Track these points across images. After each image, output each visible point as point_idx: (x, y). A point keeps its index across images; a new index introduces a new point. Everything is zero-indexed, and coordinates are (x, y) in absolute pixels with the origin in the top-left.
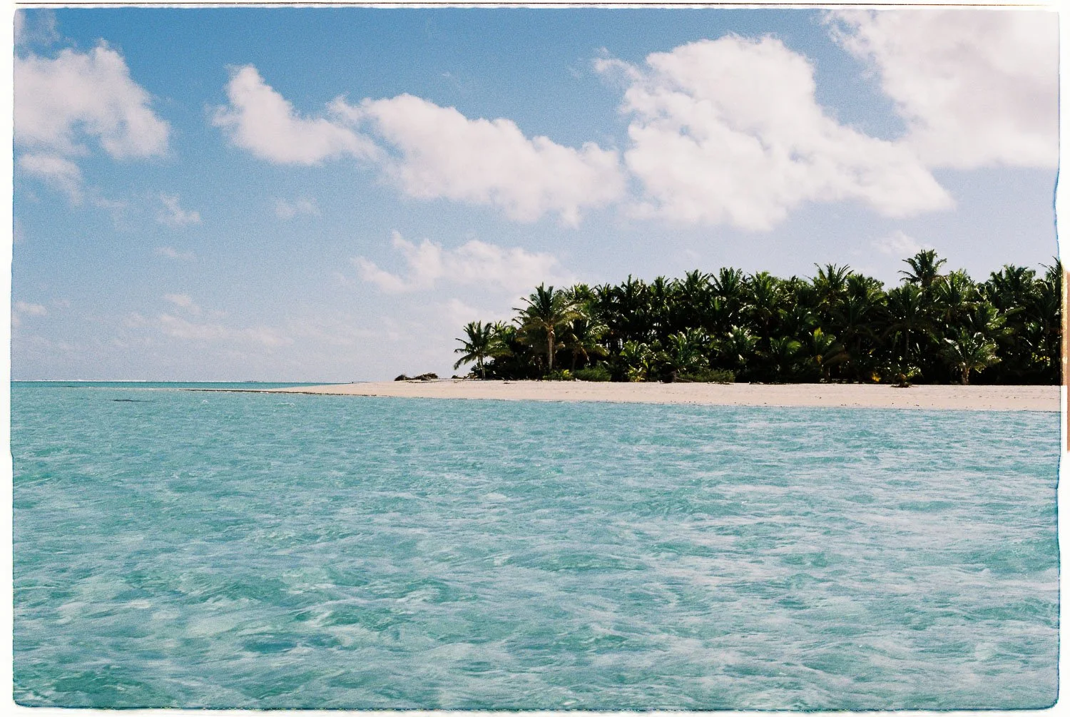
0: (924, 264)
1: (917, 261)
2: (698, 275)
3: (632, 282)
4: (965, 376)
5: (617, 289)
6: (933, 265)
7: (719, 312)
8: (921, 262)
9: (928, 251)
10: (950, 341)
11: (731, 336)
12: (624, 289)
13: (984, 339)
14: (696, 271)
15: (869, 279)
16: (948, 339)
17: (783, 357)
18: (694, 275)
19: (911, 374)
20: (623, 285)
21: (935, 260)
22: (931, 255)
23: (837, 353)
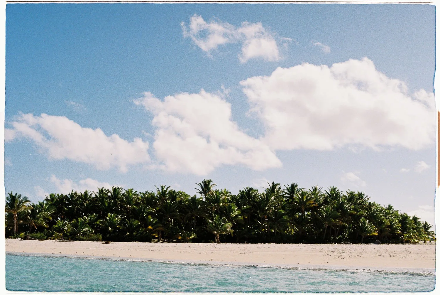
0: (206, 186)
1: (203, 184)
2: (104, 190)
3: (73, 193)
4: (217, 238)
5: (66, 196)
6: (210, 186)
7: (108, 207)
8: (204, 185)
9: (208, 179)
10: (210, 221)
11: (108, 218)
12: (69, 196)
13: (227, 220)
14: (103, 188)
15: (178, 192)
16: (210, 220)
17: (131, 229)
18: (101, 189)
19: (192, 237)
20: (69, 194)
21: (211, 184)
22: (210, 181)
23: (158, 227)
